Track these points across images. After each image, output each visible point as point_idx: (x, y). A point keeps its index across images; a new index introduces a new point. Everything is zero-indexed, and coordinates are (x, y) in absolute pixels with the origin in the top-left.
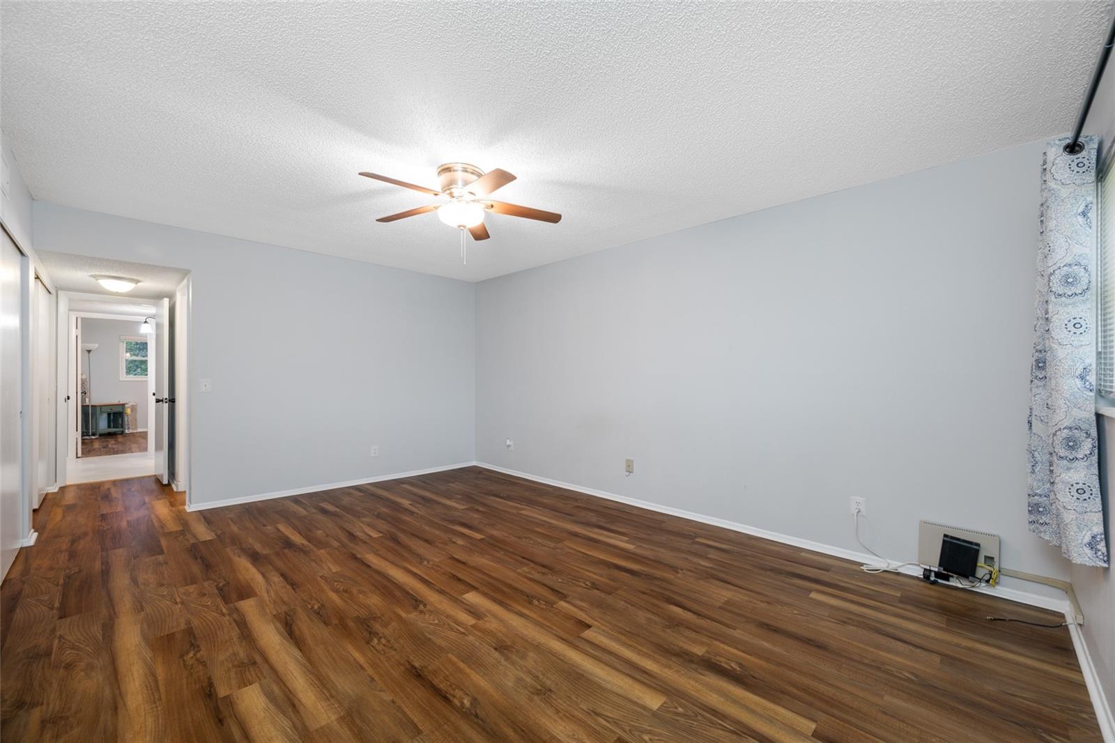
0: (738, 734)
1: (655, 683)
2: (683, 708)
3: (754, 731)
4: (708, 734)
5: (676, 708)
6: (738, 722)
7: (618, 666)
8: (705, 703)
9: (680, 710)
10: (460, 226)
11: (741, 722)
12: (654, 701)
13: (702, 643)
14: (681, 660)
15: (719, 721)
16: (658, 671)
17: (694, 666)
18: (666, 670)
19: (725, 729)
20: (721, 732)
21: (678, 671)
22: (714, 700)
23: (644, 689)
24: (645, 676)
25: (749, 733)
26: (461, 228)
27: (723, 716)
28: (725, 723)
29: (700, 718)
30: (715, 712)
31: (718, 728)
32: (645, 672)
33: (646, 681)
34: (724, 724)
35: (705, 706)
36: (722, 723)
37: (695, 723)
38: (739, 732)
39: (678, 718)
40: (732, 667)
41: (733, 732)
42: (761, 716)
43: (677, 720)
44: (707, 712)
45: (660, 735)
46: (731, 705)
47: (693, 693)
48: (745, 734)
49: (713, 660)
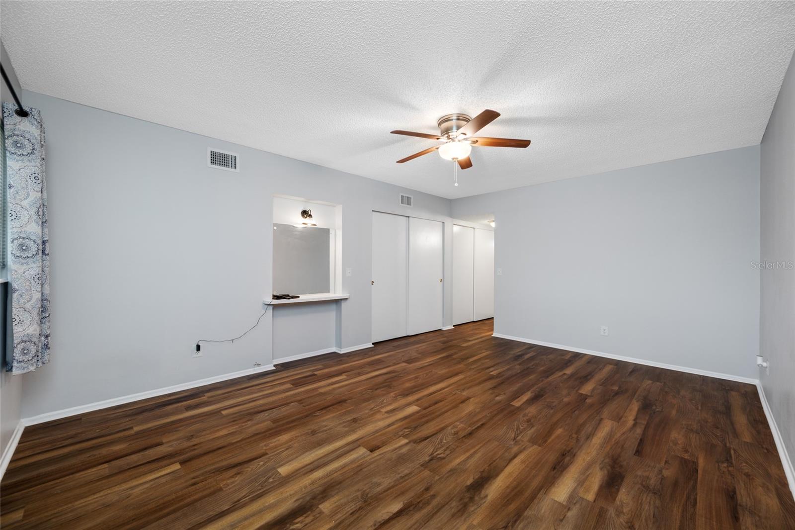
0: (236, 502)
1: (300, 472)
2: (272, 482)
3: (232, 512)
4: (246, 488)
5: (273, 479)
6: (244, 505)
7: (322, 460)
8: (269, 494)
9: (271, 480)
10: (453, 159)
11: (243, 507)
12: (283, 470)
13: (334, 513)
14: (318, 492)
15: (251, 496)
16: (311, 476)
17: (308, 498)
18: (310, 481)
19: (244, 497)
20: (244, 494)
21: (306, 487)
22: (270, 499)
23: (296, 468)
24: (309, 470)
25: (232, 509)
26: (455, 160)
27: (253, 500)
28: (249, 499)
29: (260, 487)
30: (260, 496)
31: (246, 494)
32: (312, 471)
33: (303, 469)
34: (247, 498)
35: (267, 493)
36: (249, 497)
37: (257, 485)
38: (237, 503)
39: (266, 477)
40: (297, 523)
41: (239, 500)
42: (240, 522)
43: (265, 477)
44: (263, 492)
45: (260, 468)
46: (259, 508)
47: (281, 490)
48: (233, 506)
49: (309, 512)
